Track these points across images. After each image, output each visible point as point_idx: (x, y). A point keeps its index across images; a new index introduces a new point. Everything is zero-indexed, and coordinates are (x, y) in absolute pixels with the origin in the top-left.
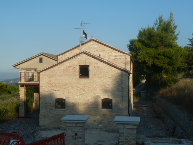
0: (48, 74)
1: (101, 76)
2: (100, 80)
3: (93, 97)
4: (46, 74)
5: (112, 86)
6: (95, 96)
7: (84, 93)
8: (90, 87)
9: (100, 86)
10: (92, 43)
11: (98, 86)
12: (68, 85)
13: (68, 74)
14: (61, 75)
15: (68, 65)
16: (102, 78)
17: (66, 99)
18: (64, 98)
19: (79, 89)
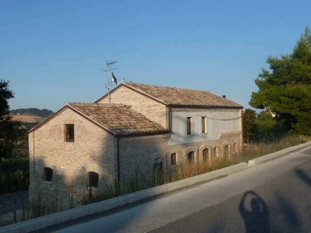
0: (37, 135)
1: (86, 140)
2: (85, 145)
3: (78, 169)
4: (35, 135)
5: (97, 154)
6: (81, 167)
7: (69, 162)
8: (75, 154)
9: (86, 154)
10: (122, 89)
11: (83, 154)
12: (55, 150)
13: (54, 136)
14: (47, 137)
15: (54, 124)
16: (87, 143)
17: (53, 169)
18: (51, 168)
19: (64, 156)
